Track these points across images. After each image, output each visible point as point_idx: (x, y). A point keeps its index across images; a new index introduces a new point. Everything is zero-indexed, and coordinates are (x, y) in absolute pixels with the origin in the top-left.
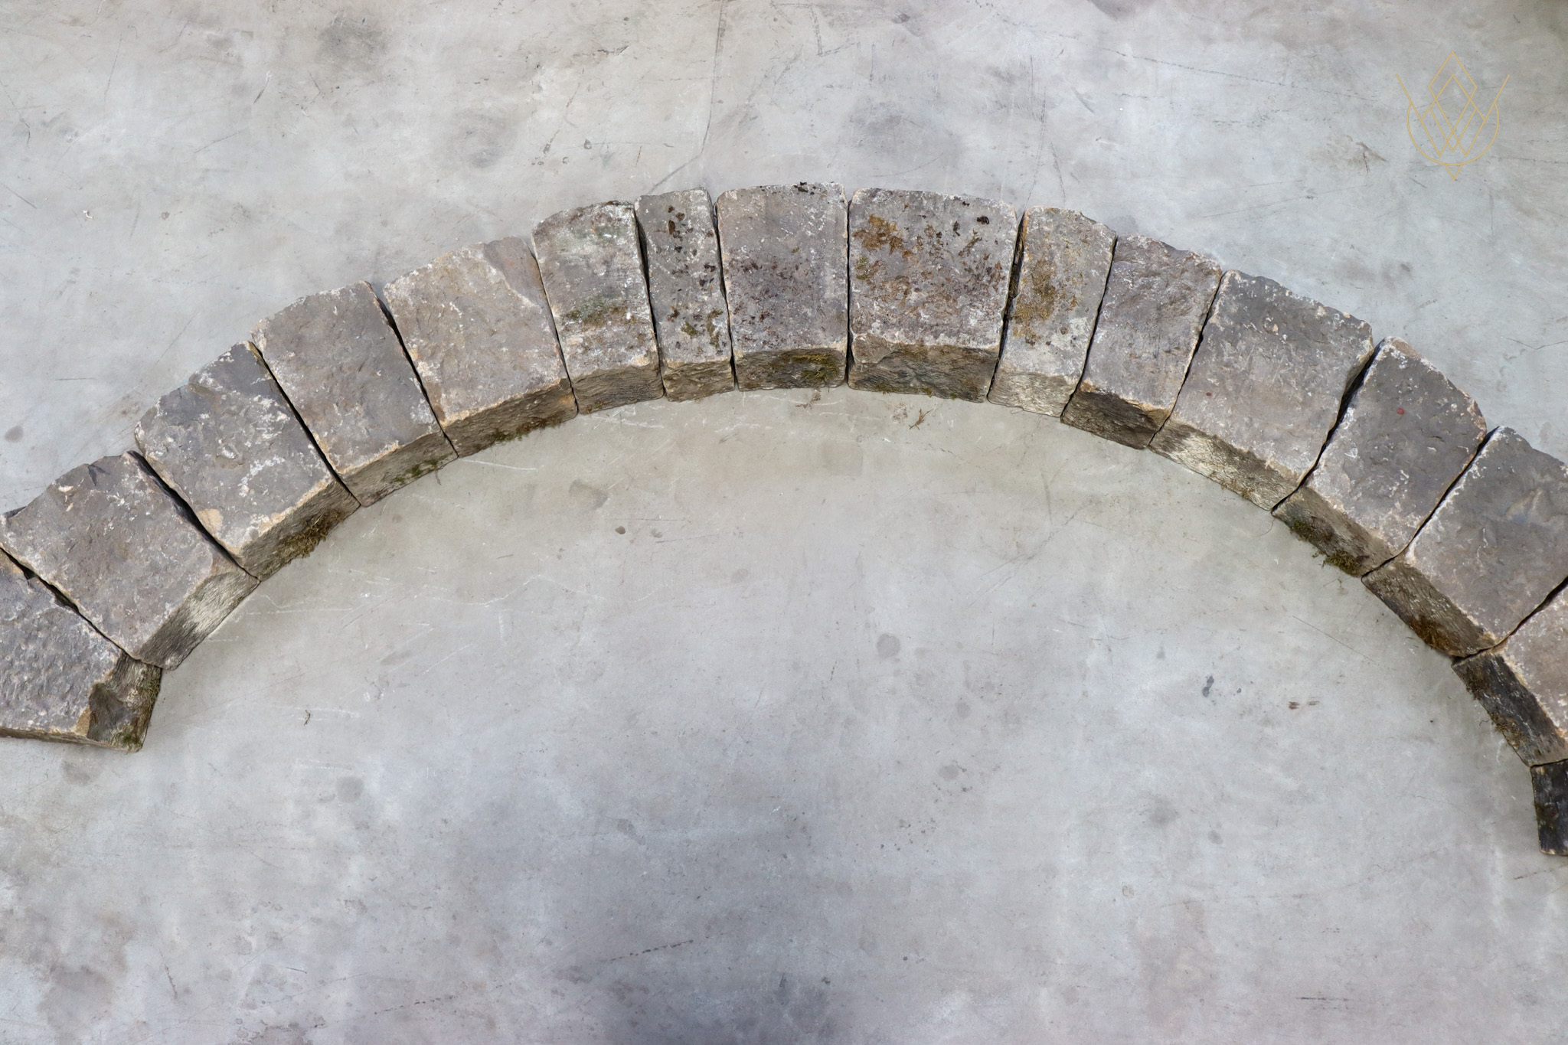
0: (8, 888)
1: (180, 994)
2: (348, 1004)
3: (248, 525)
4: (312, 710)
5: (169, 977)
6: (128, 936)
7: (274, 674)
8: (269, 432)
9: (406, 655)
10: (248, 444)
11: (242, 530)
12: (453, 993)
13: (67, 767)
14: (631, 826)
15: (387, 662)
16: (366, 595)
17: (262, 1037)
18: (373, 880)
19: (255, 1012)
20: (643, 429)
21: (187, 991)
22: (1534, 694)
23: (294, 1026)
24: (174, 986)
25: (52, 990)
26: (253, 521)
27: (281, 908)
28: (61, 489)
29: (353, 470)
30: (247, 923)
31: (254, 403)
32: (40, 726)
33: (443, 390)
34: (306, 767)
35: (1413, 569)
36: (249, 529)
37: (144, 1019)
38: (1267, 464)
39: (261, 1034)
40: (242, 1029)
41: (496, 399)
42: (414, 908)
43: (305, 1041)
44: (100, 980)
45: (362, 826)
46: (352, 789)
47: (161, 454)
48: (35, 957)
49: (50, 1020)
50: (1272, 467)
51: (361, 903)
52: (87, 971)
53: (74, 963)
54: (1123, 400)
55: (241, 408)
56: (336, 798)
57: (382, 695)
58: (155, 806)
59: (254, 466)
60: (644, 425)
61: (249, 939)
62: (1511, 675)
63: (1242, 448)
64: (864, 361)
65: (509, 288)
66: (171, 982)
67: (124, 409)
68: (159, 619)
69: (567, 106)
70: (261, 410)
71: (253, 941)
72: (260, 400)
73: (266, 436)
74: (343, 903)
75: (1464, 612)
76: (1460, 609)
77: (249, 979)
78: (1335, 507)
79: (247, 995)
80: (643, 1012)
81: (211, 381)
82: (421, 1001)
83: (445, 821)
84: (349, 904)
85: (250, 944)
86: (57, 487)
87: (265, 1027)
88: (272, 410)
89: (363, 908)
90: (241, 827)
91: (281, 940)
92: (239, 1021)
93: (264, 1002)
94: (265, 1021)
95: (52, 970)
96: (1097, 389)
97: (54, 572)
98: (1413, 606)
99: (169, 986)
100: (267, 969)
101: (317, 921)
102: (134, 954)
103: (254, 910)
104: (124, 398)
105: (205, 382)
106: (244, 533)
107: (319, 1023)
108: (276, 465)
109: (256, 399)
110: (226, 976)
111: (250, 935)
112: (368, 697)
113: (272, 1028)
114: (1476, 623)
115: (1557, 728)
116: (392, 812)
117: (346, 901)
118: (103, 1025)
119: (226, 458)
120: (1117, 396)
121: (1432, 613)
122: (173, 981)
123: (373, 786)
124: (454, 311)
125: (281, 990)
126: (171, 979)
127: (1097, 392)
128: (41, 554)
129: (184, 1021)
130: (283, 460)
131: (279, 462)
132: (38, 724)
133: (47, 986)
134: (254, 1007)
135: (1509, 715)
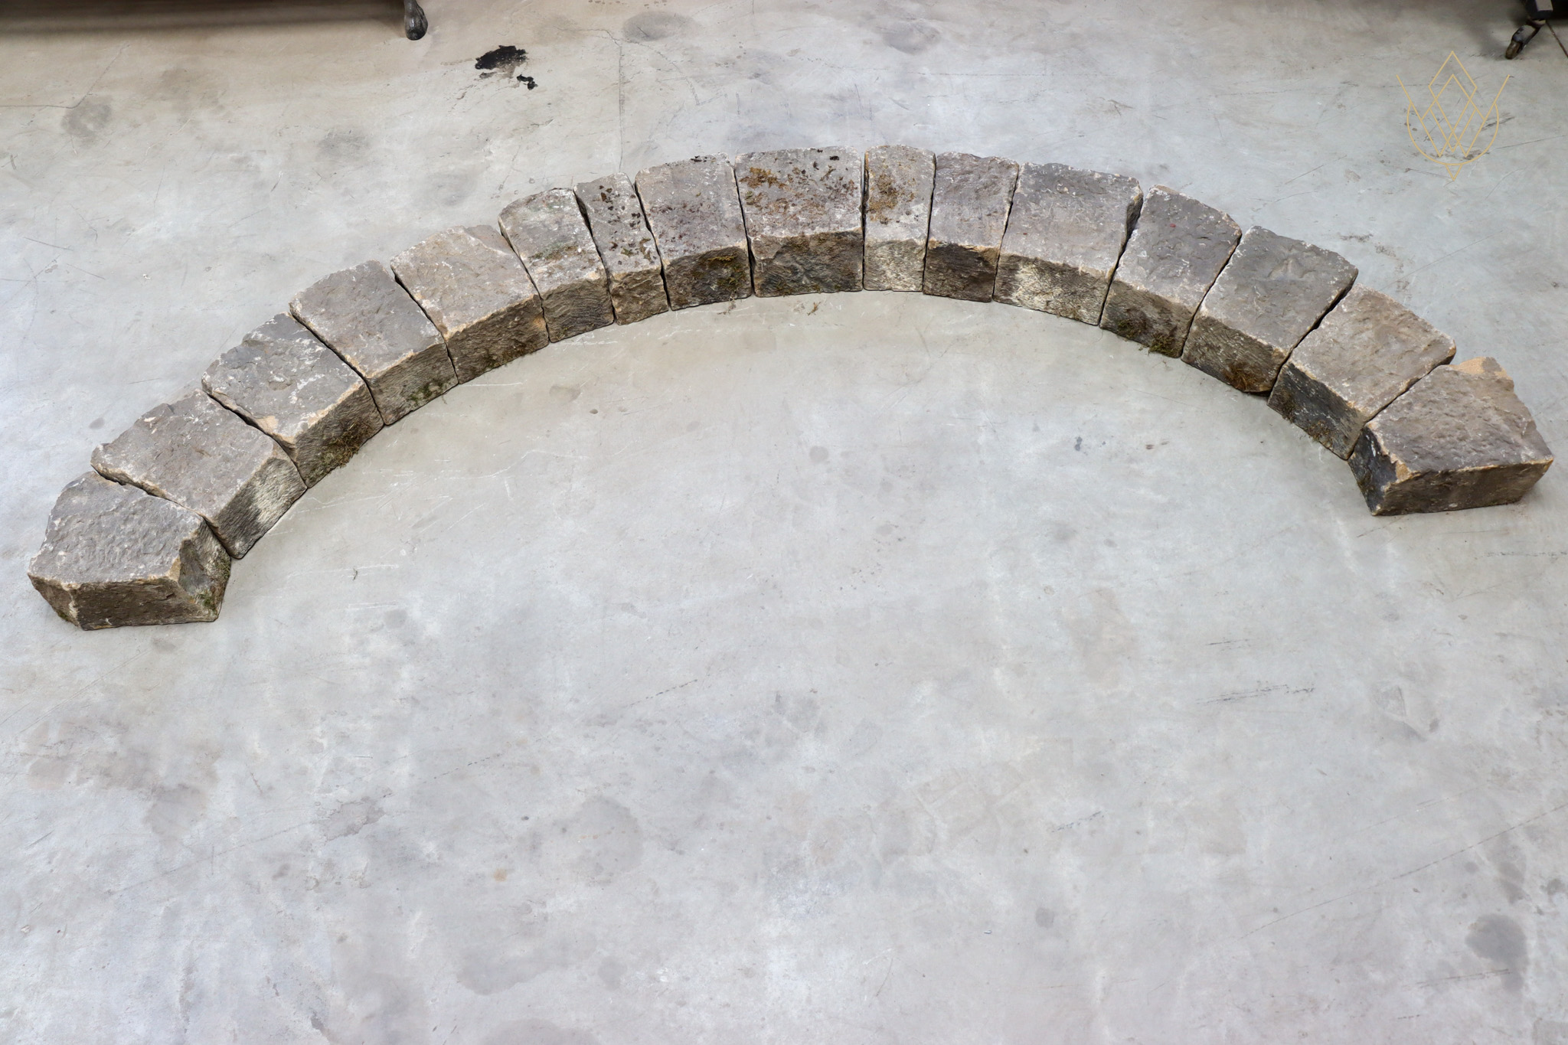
0: (111, 737)
1: (265, 792)
2: (410, 775)
3: (300, 421)
4: (358, 568)
5: (254, 780)
6: (216, 756)
7: (324, 550)
8: (310, 360)
9: (433, 518)
10: (295, 370)
11: (294, 425)
12: (500, 752)
13: (156, 643)
14: (632, 606)
15: (416, 526)
16: (395, 485)
17: (339, 812)
18: (422, 680)
19: (331, 794)
20: (601, 345)
21: (271, 788)
22: (1323, 382)
23: (365, 799)
24: (259, 786)
25: (154, 806)
26: (303, 418)
27: (346, 713)
28: (146, 420)
29: (379, 373)
30: (318, 730)
31: (296, 343)
32: (140, 576)
33: (443, 314)
34: (358, 609)
35: (1208, 318)
36: (300, 424)
37: (235, 815)
38: (1080, 270)
39: (338, 810)
40: (321, 809)
41: (485, 314)
42: (460, 694)
43: (376, 809)
44: (195, 791)
45: (408, 643)
46: (398, 618)
47: (224, 388)
48: (137, 784)
49: (154, 829)
50: (1084, 271)
51: (413, 698)
52: (183, 787)
53: (171, 783)
54: (961, 247)
55: (287, 348)
56: (385, 627)
57: (416, 549)
58: (233, 657)
59: (301, 383)
60: (602, 343)
61: (320, 741)
62: (1302, 376)
63: (1058, 262)
64: (762, 258)
65: (486, 247)
66: (256, 784)
67: (186, 394)
68: (233, 491)
69: (513, 160)
70: (302, 347)
71: (325, 742)
72: (301, 341)
73: (308, 363)
74: (398, 701)
75: (1254, 337)
76: (1251, 336)
77: (323, 771)
78: (1138, 288)
79: (322, 783)
80: (664, 739)
81: (261, 335)
82: (473, 762)
83: (478, 628)
84: (403, 701)
85: (322, 744)
86: (143, 419)
87: (340, 804)
88: (311, 345)
89: (415, 701)
90: (307, 660)
91: (348, 737)
92: (318, 804)
93: (338, 786)
94: (340, 800)
95: (153, 791)
96: (941, 243)
97: (145, 474)
98: (1220, 360)
99: (255, 787)
100: (338, 760)
101: (379, 718)
102: (221, 768)
103: (323, 719)
104: (185, 387)
105: (256, 336)
106: (296, 426)
107: (387, 793)
108: (318, 380)
109: (298, 341)
110: (303, 772)
111: (321, 738)
112: (404, 553)
113: (347, 804)
114: (1265, 343)
115: (1346, 402)
116: (433, 628)
117: (401, 699)
118: (200, 825)
119: (277, 382)
120: (956, 245)
121: (1235, 355)
122: (259, 783)
123: (415, 613)
124: (446, 266)
125: (352, 774)
126: (256, 781)
127: (941, 245)
128: (133, 464)
129: (270, 811)
130: (323, 375)
131: (320, 377)
132: (138, 575)
133: (150, 804)
134: (330, 791)
135: (1317, 419)
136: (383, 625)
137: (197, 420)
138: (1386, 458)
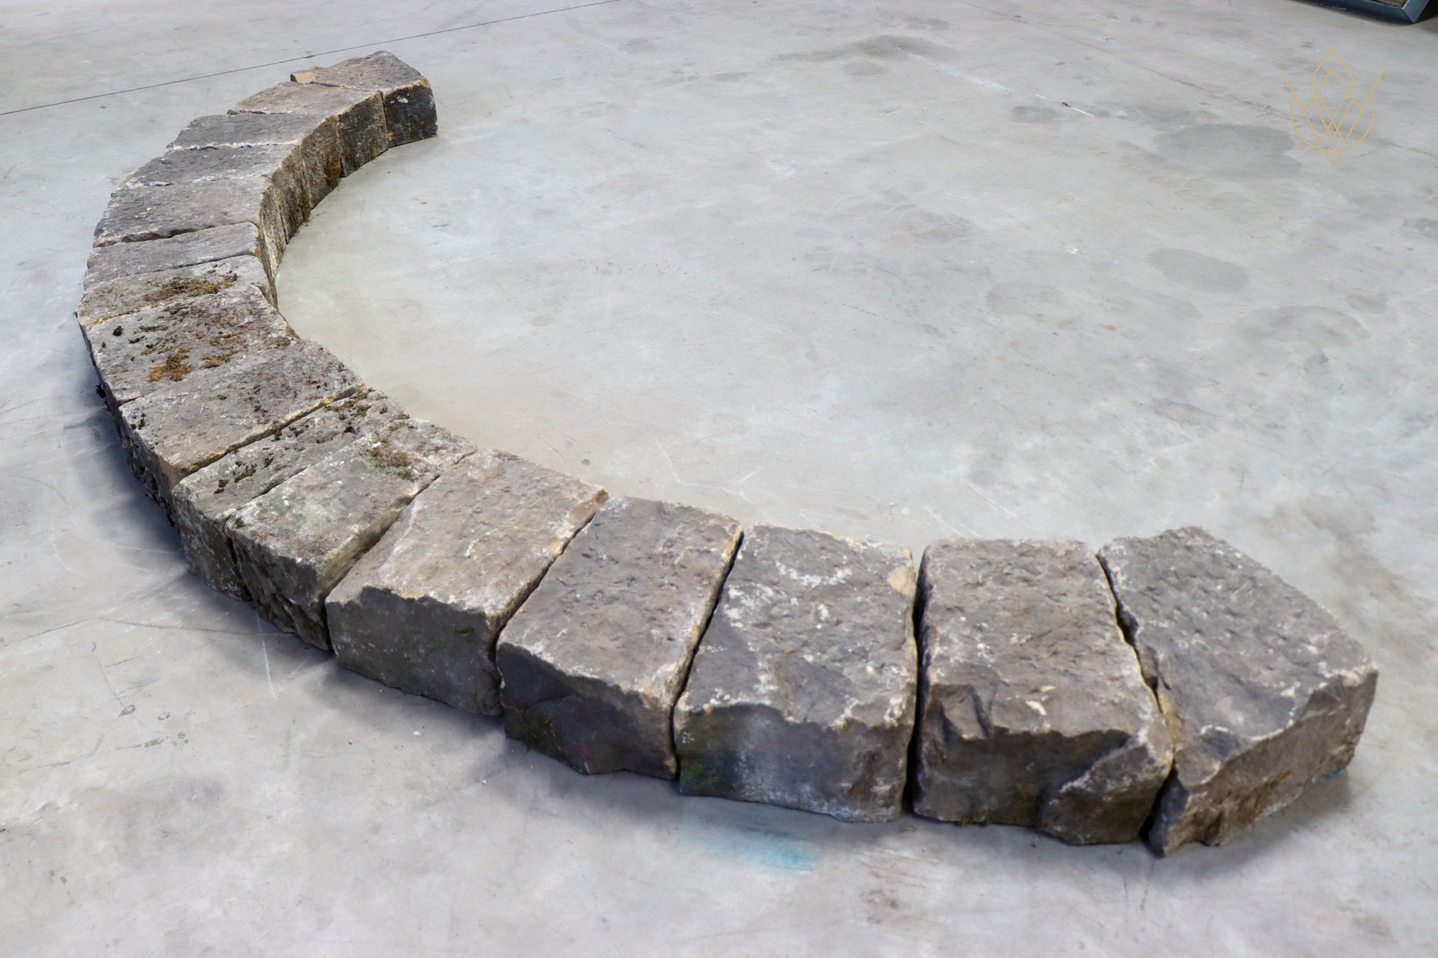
3: (871, 549)
8: (762, 592)
10: (794, 601)
11: (881, 549)
22: (355, 103)
23: (1157, 413)
26: (863, 548)
28: (1043, 712)
30: (1148, 470)
31: (745, 624)
33: (575, 505)
34: (1005, 509)
36: (873, 545)
37: (1284, 476)
39: (1188, 423)
40: (1202, 432)
43: (1156, 403)
44: (1310, 513)
46: (980, 477)
47: (894, 669)
51: (1042, 429)
55: (761, 633)
56: (1000, 481)
57: (891, 503)
59: (809, 583)
62: (347, 116)
70: (746, 613)
71: (1151, 460)
72: (735, 621)
73: (769, 592)
81: (763, 678)
85: (1155, 461)
86: (1046, 717)
88: (736, 603)
98: (322, 173)
99: (1247, 479)
100: (1153, 444)
101: (1086, 441)
102: (1266, 510)
103: (1134, 472)
105: (769, 683)
106: (884, 546)
107: (1136, 404)
108: (788, 566)
109: (739, 625)
110: (1192, 459)
111: (1150, 464)
117: (1052, 436)
118: (1325, 491)
119: (831, 612)
123: (962, 468)
126: (1242, 482)
128: (1119, 669)
130: (778, 564)
131: (783, 567)
133: (1363, 536)
134: (1182, 436)
135: (366, 141)
136: (1000, 483)
137: (981, 646)
138: (416, 88)
